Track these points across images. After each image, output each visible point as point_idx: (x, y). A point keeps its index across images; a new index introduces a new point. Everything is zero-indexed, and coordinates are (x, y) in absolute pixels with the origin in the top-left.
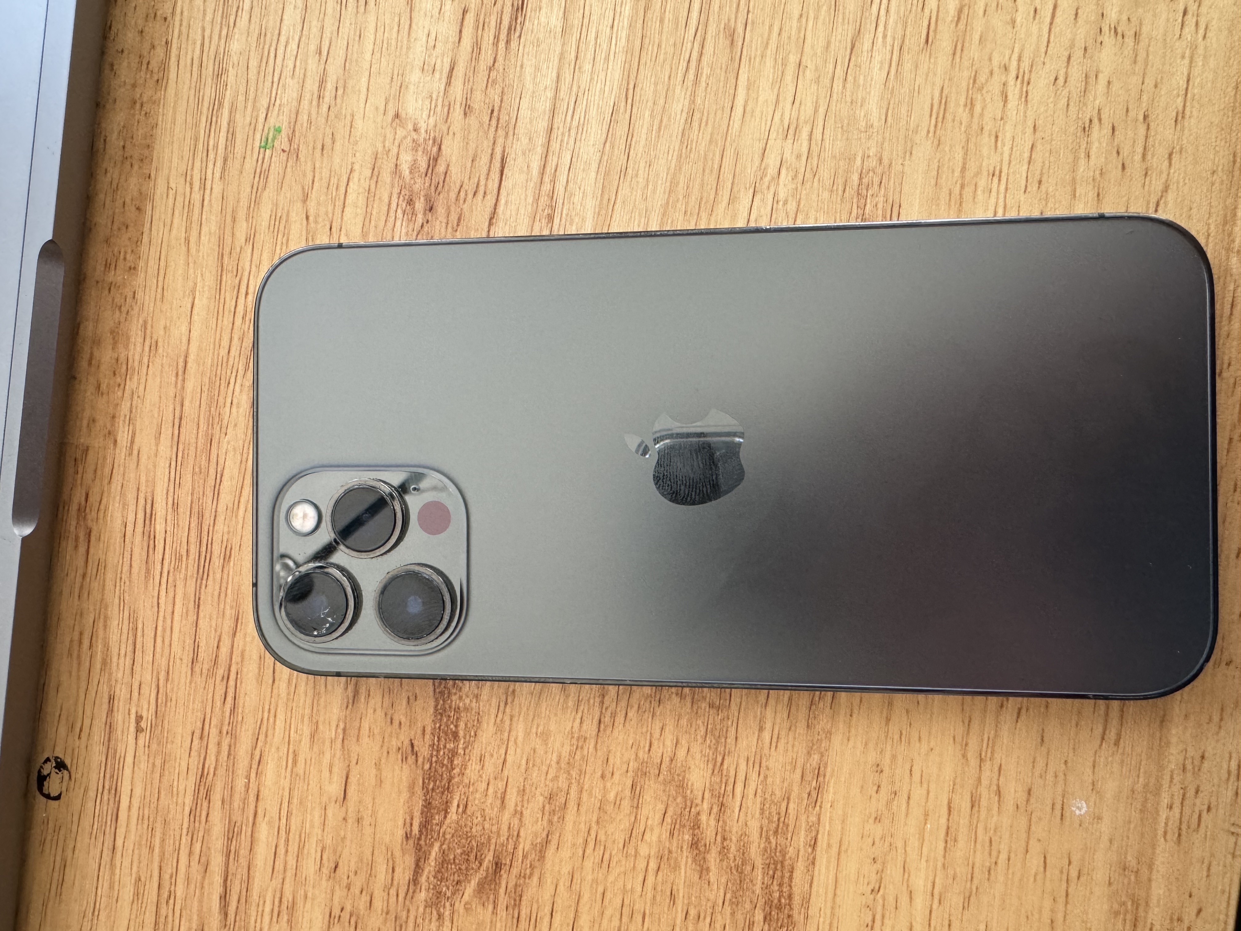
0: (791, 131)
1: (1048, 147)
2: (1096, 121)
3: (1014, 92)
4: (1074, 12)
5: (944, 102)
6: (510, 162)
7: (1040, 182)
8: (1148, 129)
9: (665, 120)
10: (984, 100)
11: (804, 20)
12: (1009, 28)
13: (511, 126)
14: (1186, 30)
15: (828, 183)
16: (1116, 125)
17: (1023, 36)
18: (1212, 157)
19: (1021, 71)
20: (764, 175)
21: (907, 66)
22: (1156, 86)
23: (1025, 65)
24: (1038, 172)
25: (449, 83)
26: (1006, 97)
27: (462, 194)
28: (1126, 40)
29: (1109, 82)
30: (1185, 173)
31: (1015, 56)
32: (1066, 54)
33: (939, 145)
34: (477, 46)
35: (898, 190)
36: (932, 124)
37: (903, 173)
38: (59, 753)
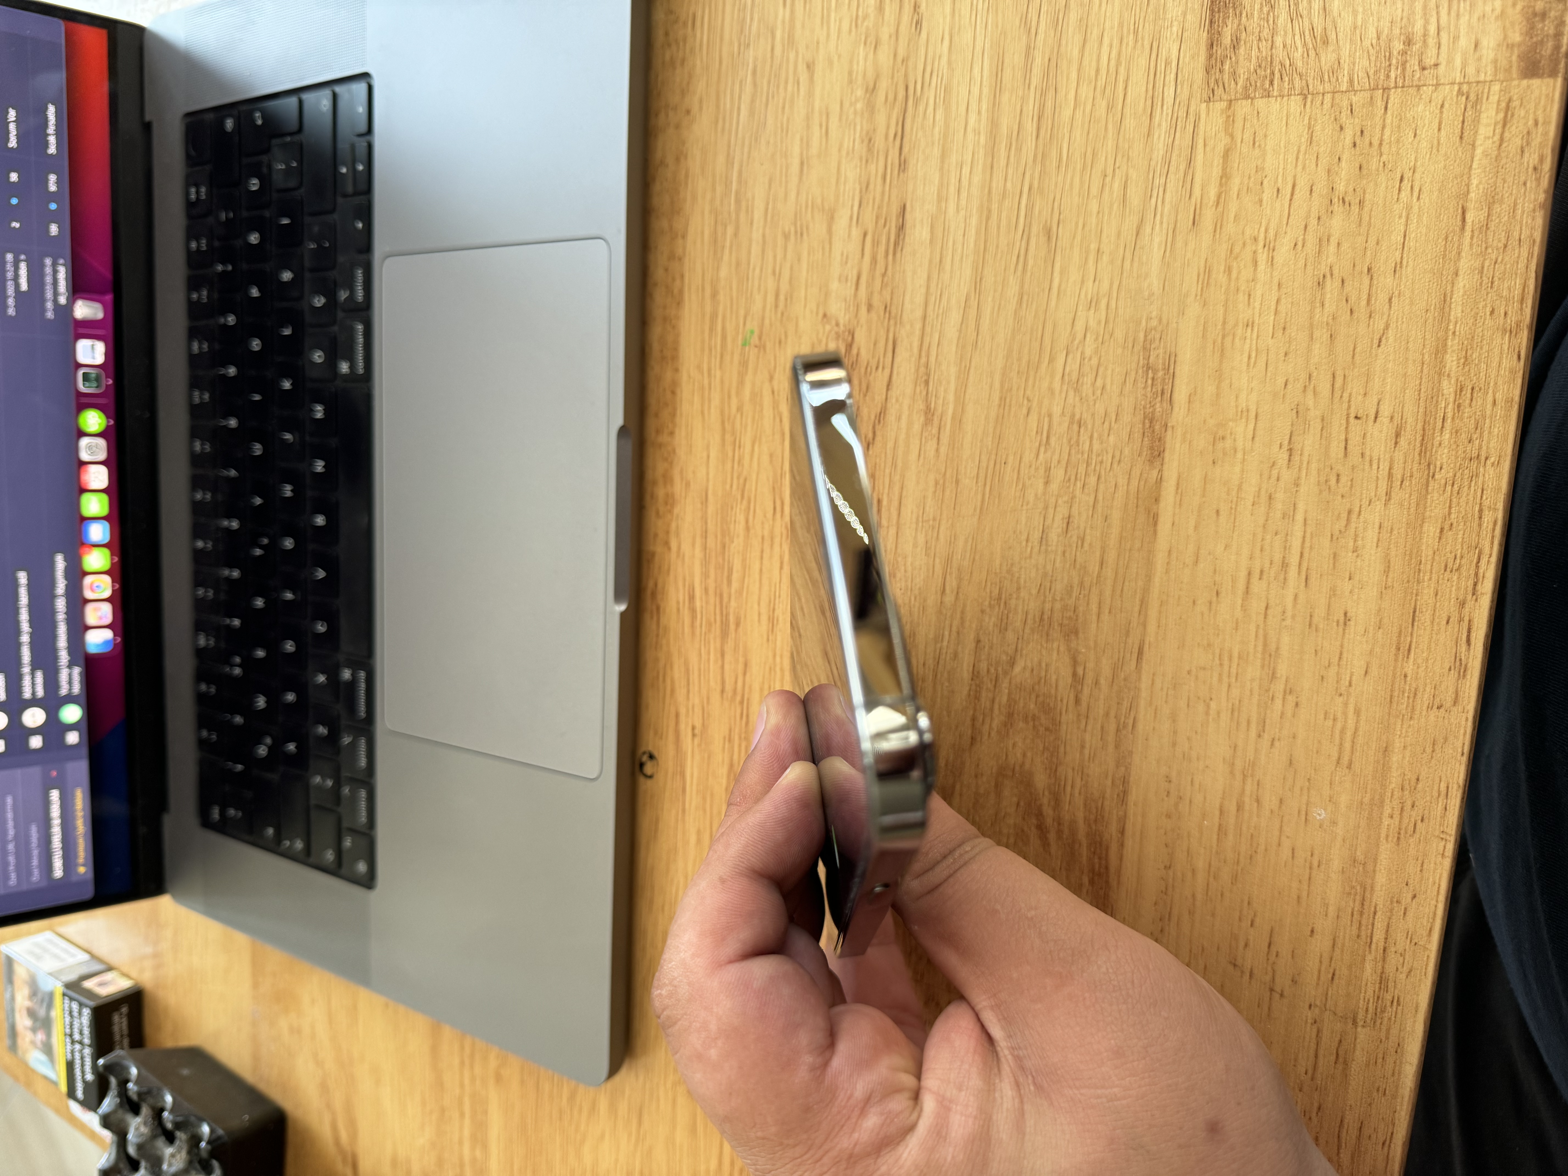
0: (1093, 304)
1: (1290, 300)
2: (1328, 275)
3: (1262, 257)
4: (1309, 190)
5: (1208, 271)
6: (899, 343)
7: (1284, 329)
8: (1372, 279)
9: (1003, 303)
10: (1239, 267)
11: (1101, 215)
12: (1258, 206)
13: (899, 317)
14: (1403, 194)
15: (1121, 342)
16: (1345, 278)
17: (1268, 212)
18: (1426, 298)
19: (1268, 240)
20: (1074, 339)
21: (1179, 244)
22: (1378, 243)
23: (1271, 235)
24: (1282, 321)
25: (857, 289)
26: (1256, 262)
27: (869, 369)
28: (1353, 208)
29: (1339, 244)
30: (1403, 312)
31: (1263, 229)
32: (1303, 223)
33: (1204, 305)
34: (874, 260)
35: (1174, 343)
36: (1199, 289)
37: (1177, 329)
38: (650, 748)
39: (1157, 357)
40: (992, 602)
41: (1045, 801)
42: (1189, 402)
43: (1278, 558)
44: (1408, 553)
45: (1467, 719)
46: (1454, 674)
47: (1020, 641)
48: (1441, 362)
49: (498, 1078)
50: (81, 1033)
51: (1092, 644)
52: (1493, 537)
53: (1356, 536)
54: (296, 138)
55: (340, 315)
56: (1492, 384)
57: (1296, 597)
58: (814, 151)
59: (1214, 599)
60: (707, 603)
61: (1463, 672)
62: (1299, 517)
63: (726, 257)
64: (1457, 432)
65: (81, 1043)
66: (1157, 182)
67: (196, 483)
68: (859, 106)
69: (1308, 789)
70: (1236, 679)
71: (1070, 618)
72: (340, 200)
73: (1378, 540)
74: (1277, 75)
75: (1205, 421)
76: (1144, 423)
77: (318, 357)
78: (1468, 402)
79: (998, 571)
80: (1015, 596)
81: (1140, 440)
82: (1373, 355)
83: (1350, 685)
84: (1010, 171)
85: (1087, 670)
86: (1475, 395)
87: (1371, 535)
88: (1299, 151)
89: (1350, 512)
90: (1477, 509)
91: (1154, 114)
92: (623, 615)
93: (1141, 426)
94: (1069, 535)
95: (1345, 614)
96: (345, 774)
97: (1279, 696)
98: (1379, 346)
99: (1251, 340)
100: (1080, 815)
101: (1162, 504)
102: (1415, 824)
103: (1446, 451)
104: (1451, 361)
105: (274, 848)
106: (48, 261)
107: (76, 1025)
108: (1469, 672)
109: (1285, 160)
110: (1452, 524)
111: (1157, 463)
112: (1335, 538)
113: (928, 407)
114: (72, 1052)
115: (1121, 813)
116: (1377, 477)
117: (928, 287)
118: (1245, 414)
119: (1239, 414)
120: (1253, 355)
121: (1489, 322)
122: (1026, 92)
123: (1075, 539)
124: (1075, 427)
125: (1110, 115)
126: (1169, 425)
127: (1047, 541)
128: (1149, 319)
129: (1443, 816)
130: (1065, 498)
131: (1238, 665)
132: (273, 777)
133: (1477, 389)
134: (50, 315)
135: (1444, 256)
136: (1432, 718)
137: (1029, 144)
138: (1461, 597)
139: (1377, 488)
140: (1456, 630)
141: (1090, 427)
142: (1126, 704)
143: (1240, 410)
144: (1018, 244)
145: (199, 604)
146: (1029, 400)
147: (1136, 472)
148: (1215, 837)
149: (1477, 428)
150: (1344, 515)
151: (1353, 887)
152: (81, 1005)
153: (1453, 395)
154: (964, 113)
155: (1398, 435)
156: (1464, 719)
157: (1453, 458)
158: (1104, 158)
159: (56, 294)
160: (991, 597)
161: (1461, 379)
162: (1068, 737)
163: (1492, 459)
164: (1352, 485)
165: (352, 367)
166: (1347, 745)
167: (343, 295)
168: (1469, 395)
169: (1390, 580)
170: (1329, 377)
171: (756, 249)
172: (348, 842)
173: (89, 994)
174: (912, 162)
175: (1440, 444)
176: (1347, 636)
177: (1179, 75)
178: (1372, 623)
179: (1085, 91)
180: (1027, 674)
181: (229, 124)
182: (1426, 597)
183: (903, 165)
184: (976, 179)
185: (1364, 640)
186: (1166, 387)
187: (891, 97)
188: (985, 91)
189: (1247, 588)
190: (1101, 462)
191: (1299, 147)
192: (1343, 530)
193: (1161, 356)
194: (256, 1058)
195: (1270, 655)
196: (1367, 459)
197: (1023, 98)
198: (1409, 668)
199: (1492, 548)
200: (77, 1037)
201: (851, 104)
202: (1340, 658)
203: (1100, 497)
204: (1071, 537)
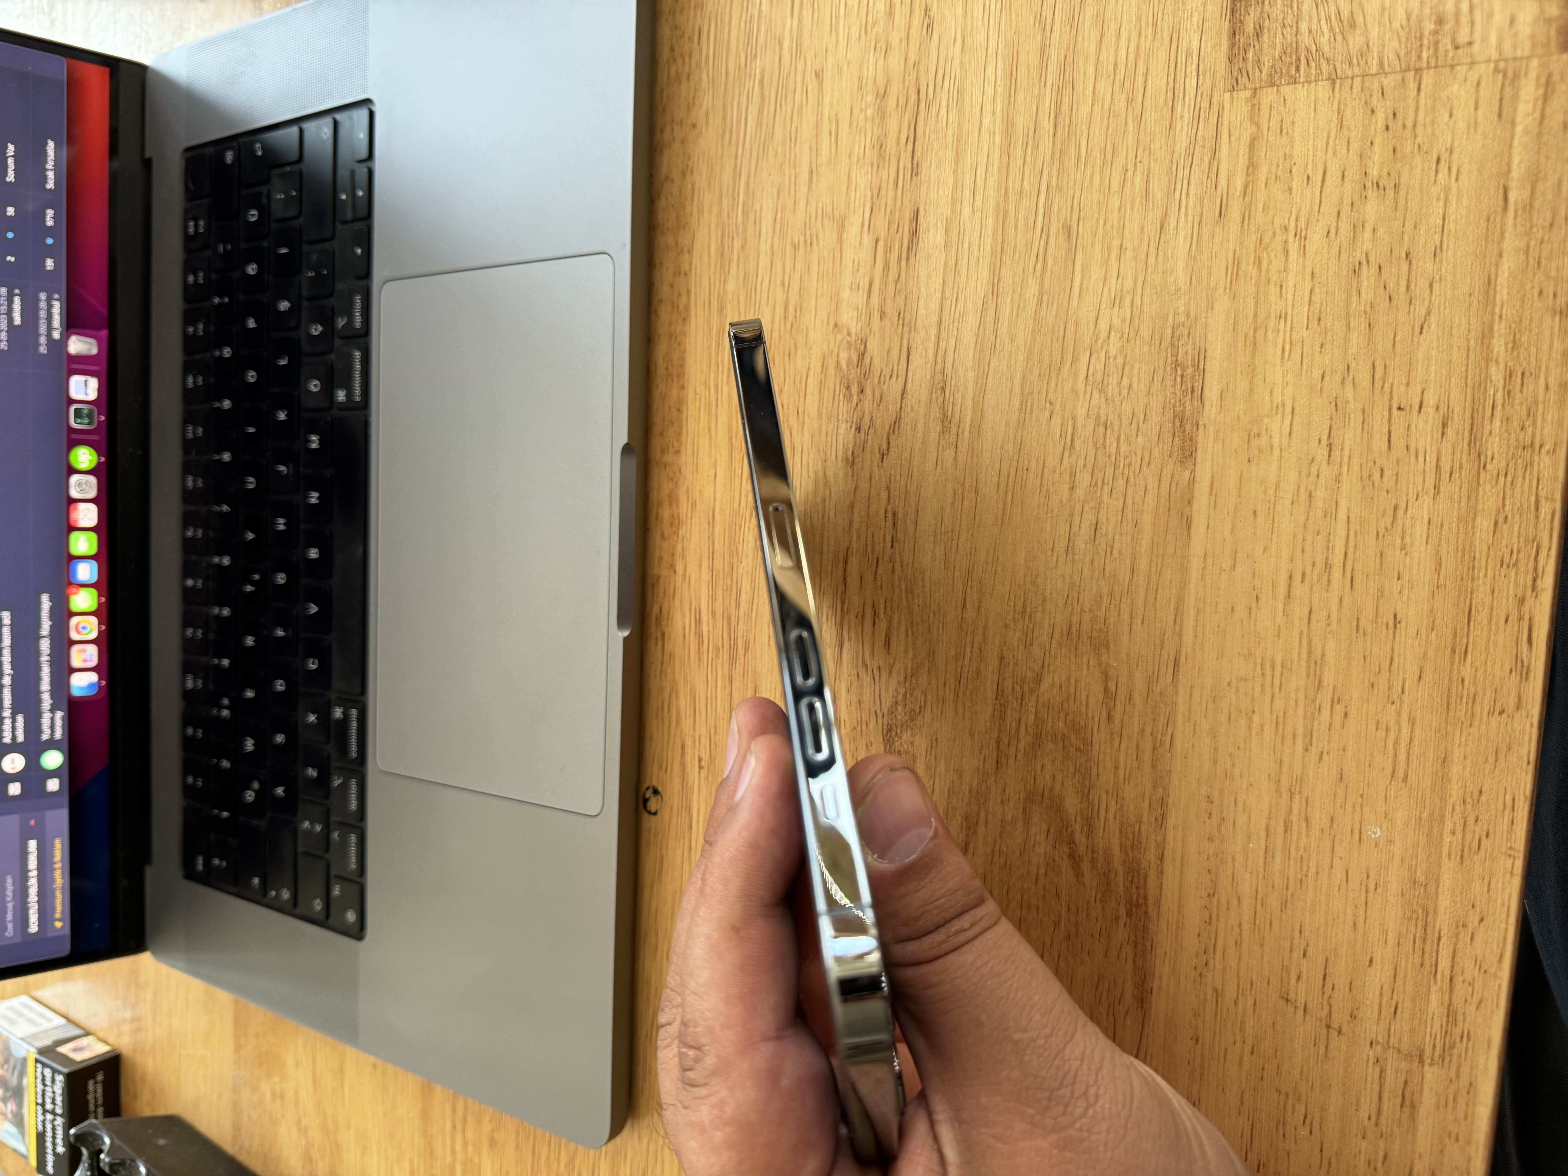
0: (1117, 301)
1: (1325, 289)
2: (1364, 262)
3: (1294, 247)
4: (1341, 175)
5: (1237, 263)
6: (913, 350)
7: (1319, 319)
8: (1410, 264)
9: (1022, 305)
10: (1269, 257)
11: (1123, 210)
12: (1287, 194)
13: (913, 324)
14: (1440, 176)
15: (1147, 338)
16: (1382, 264)
17: (1299, 200)
18: (1469, 281)
19: (1299, 229)
20: (1098, 338)
21: (1206, 237)
22: (1415, 227)
23: (1302, 223)
24: (1317, 311)
25: (869, 297)
26: (1287, 252)
27: (882, 378)
28: (1387, 192)
29: (1374, 230)
30: (1445, 297)
31: (1293, 218)
32: (1336, 210)
33: (1234, 298)
34: (887, 267)
35: (1203, 338)
36: (1228, 282)
37: (1207, 324)
38: (654, 783)
39: (1186, 353)
40: (1017, 616)
41: (1078, 827)
42: (1221, 399)
43: (1320, 560)
44: (1460, 549)
45: (1532, 725)
46: (1515, 678)
47: (1047, 656)
48: (1488, 347)
49: (492, 1143)
50: (53, 1102)
51: (1124, 657)
52: (1552, 529)
53: (1404, 532)
54: (296, 168)
55: (338, 342)
56: (1543, 368)
57: (1341, 599)
58: (824, 159)
59: (1254, 605)
60: (714, 627)
61: (1525, 674)
62: (1342, 515)
63: (733, 270)
64: (1508, 420)
65: (53, 1112)
66: (1180, 175)
67: (188, 520)
68: (869, 112)
69: (1361, 806)
70: (1280, 690)
71: (1100, 630)
72: (339, 227)
73: (1428, 536)
74: (1303, 61)
75: (1238, 418)
76: (1174, 422)
77: (314, 386)
78: (1518, 388)
79: (1022, 583)
80: (1040, 608)
81: (1170, 440)
82: (1415, 342)
83: (1403, 691)
84: (1027, 170)
85: (1120, 685)
86: (1526, 380)
87: (1420, 530)
88: (1329, 137)
89: (1396, 508)
90: (1533, 499)
91: (1175, 105)
92: (626, 640)
93: (1171, 425)
94: (1097, 543)
95: (1395, 616)
96: (334, 818)
97: (1327, 706)
98: (1421, 333)
99: (1285, 332)
100: (1115, 841)
101: (1195, 507)
102: (1480, 841)
103: (1497, 440)
104: (1499, 346)
105: (260, 898)
106: (43, 296)
107: (49, 1094)
108: (1532, 674)
109: (1315, 147)
110: (1506, 517)
111: (1189, 464)
112: (1381, 535)
113: (945, 415)
114: (44, 1122)
115: (1160, 838)
116: (1424, 470)
117: (943, 292)
118: (1280, 409)
119: (1275, 409)
120: (1287, 347)
121: (1538, 304)
122: (1042, 89)
123: (1103, 546)
124: (1101, 429)
125: (1130, 110)
126: (1200, 423)
127: (1073, 548)
128: (1176, 314)
129: (1511, 830)
130: (1092, 504)
131: (1282, 674)
132: (261, 824)
133: (1527, 374)
134: (43, 350)
135: (1487, 238)
136: (1494, 724)
137: (1046, 143)
138: (1520, 594)
139: (1424, 481)
140: (1516, 629)
141: (1116, 428)
142: (1162, 720)
143: (1275, 405)
144: (1037, 243)
145: (188, 646)
146: (1051, 403)
147: (1167, 474)
148: (1262, 860)
149: (1529, 415)
150: (1390, 512)
151: (1414, 912)
152: (54, 1071)
153: (1502, 382)
154: (978, 114)
155: (1444, 425)
156: (1528, 725)
157: (1505, 447)
158: (1124, 153)
159: (50, 329)
160: (1015, 611)
161: (1510, 364)
162: (1101, 757)
163: (1547, 447)
164: (1397, 479)
165: (349, 395)
166: (1402, 757)
167: (341, 322)
168: (1519, 381)
169: (1441, 578)
170: (1369, 367)
171: (764, 261)
172: (336, 891)
173: (65, 1059)
174: (925, 166)
175: (1490, 433)
176: (1397, 639)
177: (1201, 66)
178: (1425, 625)
179: (1104, 86)
180: (1055, 691)
181: (229, 157)
182: (1481, 596)
183: (915, 170)
184: (992, 180)
185: (1417, 643)
186: (1196, 384)
187: (902, 101)
188: (1000, 90)
189: (1289, 592)
190: (1130, 465)
191: (1329, 132)
192: (1389, 527)
193: (1190, 353)
194: (237, 1127)
195: (1316, 663)
196: (1413, 451)
197: (1039, 95)
198: (1467, 671)
199: (1551, 541)
200: (49, 1106)
201: (861, 110)
202: (1391, 663)
203: (1129, 501)
204: (1099, 544)
